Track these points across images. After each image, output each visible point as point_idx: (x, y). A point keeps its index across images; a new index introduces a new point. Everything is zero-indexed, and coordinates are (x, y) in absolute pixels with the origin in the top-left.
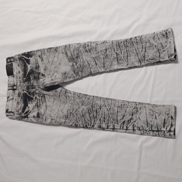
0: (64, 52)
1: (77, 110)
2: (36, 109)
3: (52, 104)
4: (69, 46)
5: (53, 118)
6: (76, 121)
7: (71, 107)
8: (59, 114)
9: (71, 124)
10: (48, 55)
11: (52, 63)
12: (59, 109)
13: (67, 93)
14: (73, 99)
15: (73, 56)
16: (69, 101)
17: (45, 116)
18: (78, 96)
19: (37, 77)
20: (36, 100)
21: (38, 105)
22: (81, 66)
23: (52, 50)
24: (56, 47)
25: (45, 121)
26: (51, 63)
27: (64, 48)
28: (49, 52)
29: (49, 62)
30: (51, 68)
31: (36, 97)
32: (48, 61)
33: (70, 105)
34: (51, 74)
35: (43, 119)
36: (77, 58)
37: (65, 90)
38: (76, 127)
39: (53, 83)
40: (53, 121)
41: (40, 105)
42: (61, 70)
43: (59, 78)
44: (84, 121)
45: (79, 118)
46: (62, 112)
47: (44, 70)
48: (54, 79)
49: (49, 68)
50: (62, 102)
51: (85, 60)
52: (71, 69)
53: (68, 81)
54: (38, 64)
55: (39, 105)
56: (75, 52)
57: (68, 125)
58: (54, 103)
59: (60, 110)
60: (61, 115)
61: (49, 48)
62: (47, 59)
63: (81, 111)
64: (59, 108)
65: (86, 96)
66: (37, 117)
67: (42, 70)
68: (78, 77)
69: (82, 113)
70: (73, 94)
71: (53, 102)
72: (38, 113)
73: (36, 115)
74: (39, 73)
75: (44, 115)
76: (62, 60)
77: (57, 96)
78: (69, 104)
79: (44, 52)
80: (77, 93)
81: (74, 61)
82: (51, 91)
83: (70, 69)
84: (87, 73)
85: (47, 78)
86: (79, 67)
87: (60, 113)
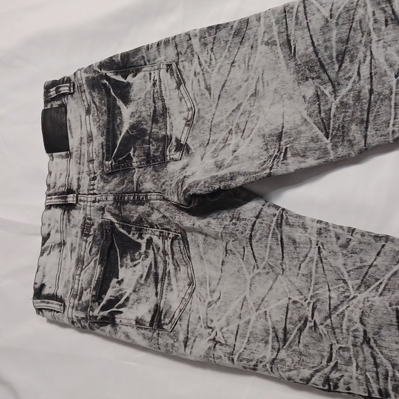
0: (276, 38)
1: (336, 308)
2: (150, 290)
3: (217, 274)
4: (301, 9)
5: (219, 334)
6: (330, 360)
7: (305, 291)
8: (248, 322)
9: (306, 373)
10: (204, 57)
11: (223, 95)
12: (245, 298)
13: (286, 229)
14: (316, 257)
15: (321, 49)
16: (295, 262)
17: (184, 323)
18: (342, 241)
19: (158, 154)
20: (151, 251)
21: (156, 274)
22: (358, 98)
23: (222, 34)
24: (240, 22)
25: (185, 346)
26: (216, 92)
27: (277, 22)
28: (210, 46)
29: (208, 89)
30: (218, 113)
31: (150, 241)
32: (203, 86)
33: (300, 282)
34: (214, 142)
35: (175, 338)
36: (341, 62)
37: (277, 213)
38: (329, 390)
39: (222, 179)
40: (220, 351)
41: (164, 274)
42: (261, 123)
43: (251, 158)
44: (370, 366)
45: (346, 349)
46: (262, 311)
47: (186, 125)
48: (226, 163)
49: (209, 117)
50: (261, 266)
51: (386, 67)
52: (310, 116)
53: (292, 168)
54: (163, 100)
55: (160, 272)
56: (331, 30)
57: (289, 379)
58: (226, 267)
59: (250, 301)
60: (258, 326)
61: (210, 28)
62: (200, 77)
63: (356, 318)
64: (247, 293)
65: (380, 244)
66: (151, 325)
67: (176, 127)
68: (342, 151)
69: (361, 328)
70: (315, 231)
71: (223, 263)
72: (157, 306)
73: (148, 318)
74: (166, 140)
75: (180, 319)
76: (267, 77)
77: (239, 236)
78: (294, 279)
79: (190, 46)
80: (334, 226)
81: (324, 76)
82: (215, 215)
83: (305, 114)
84: (391, 128)
85: (197, 157)
86: (351, 102)
87: (253, 318)
